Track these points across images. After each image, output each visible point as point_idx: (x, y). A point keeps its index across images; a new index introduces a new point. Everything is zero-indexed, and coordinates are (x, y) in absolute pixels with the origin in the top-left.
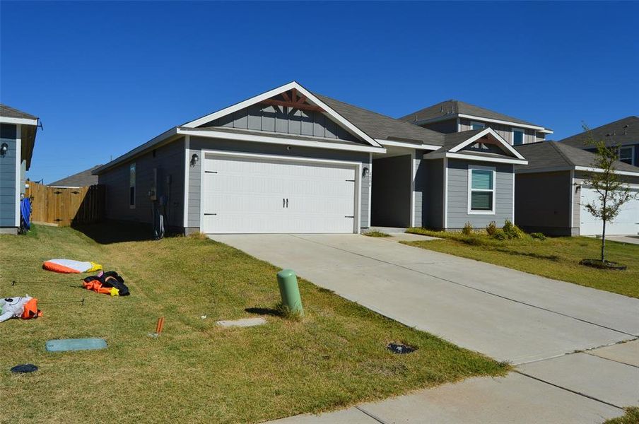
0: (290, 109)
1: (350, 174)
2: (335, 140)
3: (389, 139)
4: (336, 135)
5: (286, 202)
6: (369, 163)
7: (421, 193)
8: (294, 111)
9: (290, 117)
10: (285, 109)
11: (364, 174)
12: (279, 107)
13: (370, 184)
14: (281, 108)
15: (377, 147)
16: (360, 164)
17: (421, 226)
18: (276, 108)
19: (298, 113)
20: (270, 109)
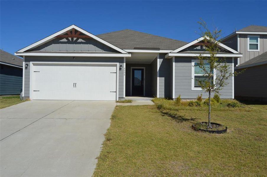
0: (75, 39)
1: (113, 69)
2: (102, 52)
3: (135, 48)
4: (102, 49)
5: (75, 85)
6: (124, 63)
7: (164, 78)
8: (78, 39)
9: (76, 42)
10: (72, 39)
11: (120, 69)
12: (69, 38)
13: (125, 74)
14: (70, 39)
15: (125, 54)
16: (118, 64)
17: (163, 97)
18: (67, 39)
19: (80, 40)
20: (65, 40)
